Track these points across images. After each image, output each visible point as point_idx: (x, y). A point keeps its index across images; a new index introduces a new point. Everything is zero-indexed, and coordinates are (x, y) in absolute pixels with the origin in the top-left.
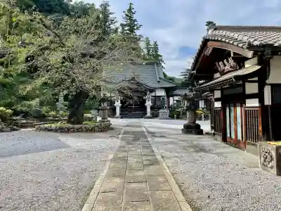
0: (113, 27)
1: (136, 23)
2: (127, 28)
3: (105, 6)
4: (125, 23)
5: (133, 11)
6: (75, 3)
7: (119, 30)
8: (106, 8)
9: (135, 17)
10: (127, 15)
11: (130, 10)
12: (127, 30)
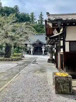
0: (35, 21)
1: (43, 19)
2: (40, 21)
3: (32, 14)
4: (39, 20)
5: (42, 15)
6: (21, 13)
7: (38, 22)
8: (33, 14)
9: (43, 17)
10: (40, 17)
11: (41, 15)
12: (40, 22)
